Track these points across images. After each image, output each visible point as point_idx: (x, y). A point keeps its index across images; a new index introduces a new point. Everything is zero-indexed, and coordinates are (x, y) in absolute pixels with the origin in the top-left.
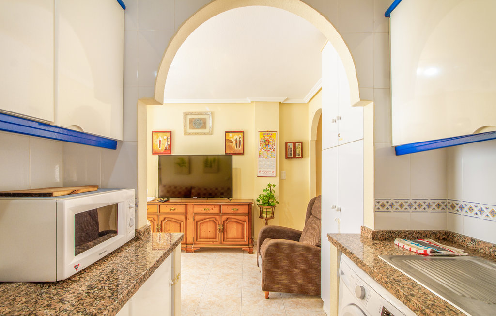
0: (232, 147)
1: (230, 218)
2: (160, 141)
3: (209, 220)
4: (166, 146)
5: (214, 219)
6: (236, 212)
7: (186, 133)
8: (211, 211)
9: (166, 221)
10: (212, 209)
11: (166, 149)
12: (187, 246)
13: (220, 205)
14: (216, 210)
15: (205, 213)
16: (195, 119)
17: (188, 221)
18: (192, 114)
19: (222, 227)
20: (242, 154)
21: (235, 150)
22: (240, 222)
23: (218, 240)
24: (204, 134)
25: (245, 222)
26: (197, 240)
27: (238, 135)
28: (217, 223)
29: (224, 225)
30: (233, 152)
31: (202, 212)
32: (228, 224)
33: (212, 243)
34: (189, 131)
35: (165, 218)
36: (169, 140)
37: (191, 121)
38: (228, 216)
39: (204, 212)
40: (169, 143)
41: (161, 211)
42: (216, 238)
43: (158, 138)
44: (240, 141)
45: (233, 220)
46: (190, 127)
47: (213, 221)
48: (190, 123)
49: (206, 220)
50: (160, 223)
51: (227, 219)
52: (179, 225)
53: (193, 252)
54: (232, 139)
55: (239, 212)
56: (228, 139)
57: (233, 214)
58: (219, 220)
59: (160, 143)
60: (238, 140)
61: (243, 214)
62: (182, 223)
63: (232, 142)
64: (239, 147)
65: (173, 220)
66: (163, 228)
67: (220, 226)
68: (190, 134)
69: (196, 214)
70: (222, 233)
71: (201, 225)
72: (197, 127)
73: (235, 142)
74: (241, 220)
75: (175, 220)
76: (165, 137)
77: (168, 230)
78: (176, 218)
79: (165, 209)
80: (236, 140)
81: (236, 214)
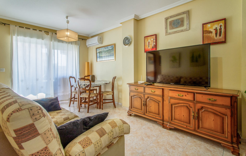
0: (210, 37)
1: (205, 107)
2: (149, 42)
3: (182, 105)
4: (152, 46)
5: (188, 105)
6: (214, 103)
7: (167, 33)
8: (184, 97)
9: (149, 99)
10: (186, 96)
11: (153, 48)
12: (164, 122)
13: (194, 94)
14: (189, 97)
15: (179, 98)
16: (173, 21)
17: (164, 102)
18: (171, 17)
19: (196, 115)
20: (224, 42)
21: (214, 39)
22: (219, 114)
23: (192, 126)
24: (182, 31)
25: (226, 115)
26: (172, 120)
27: (219, 24)
28: (191, 109)
29: (198, 113)
30: (211, 42)
31: (176, 97)
32: (203, 113)
33: (185, 126)
34: (169, 31)
35: (148, 97)
36: (155, 41)
37: (171, 23)
38: (203, 105)
39: (177, 97)
40: (155, 43)
41: (146, 91)
42: (190, 123)
43: (147, 41)
44: (220, 29)
45: (209, 110)
46: (170, 28)
47: (187, 107)
48: (170, 25)
49: (180, 105)
50: (145, 100)
51: (202, 108)
52: (157, 104)
53: (168, 129)
54: (210, 30)
55: (216, 103)
56: (206, 31)
57: (209, 103)
58: (193, 106)
59: (149, 44)
60: (218, 29)
61: (223, 106)
62: (160, 103)
63: (211, 32)
64: (220, 35)
65: (154, 99)
66: (147, 104)
67: (194, 113)
68: (170, 34)
69: (171, 98)
70: (197, 121)
71: (176, 108)
72: (175, 26)
73: (214, 32)
74: (220, 113)
75: (155, 100)
76: (152, 39)
77: (150, 106)
78: (155, 98)
79: (148, 90)
80: (216, 30)
81: (213, 105)
